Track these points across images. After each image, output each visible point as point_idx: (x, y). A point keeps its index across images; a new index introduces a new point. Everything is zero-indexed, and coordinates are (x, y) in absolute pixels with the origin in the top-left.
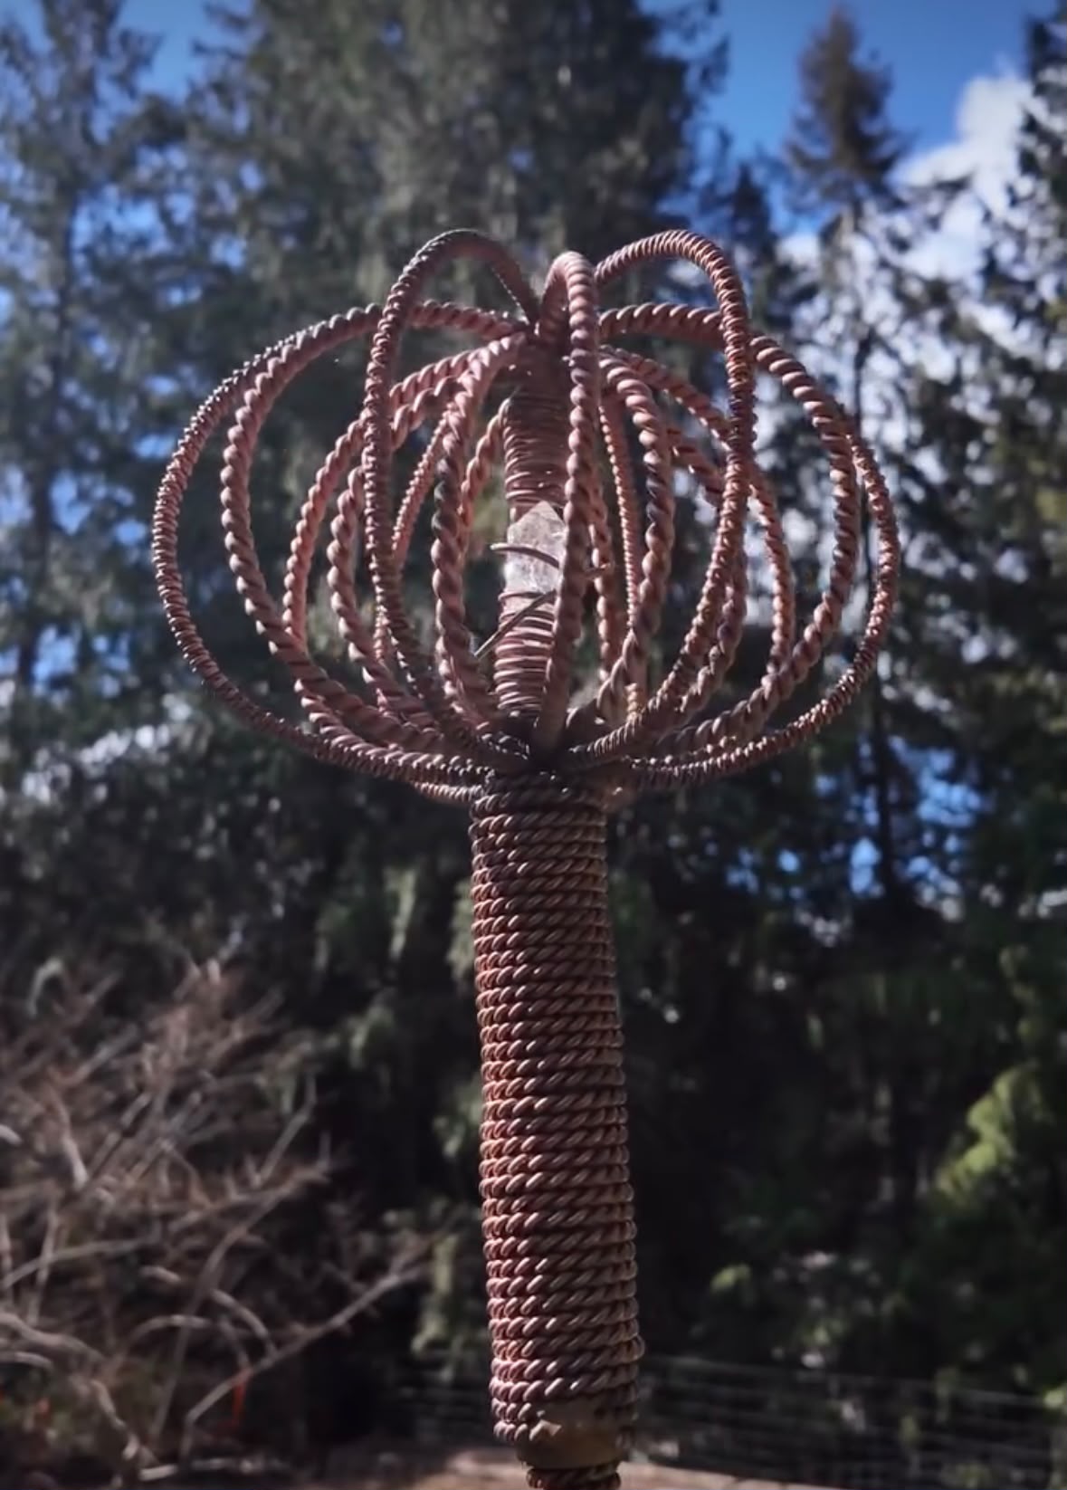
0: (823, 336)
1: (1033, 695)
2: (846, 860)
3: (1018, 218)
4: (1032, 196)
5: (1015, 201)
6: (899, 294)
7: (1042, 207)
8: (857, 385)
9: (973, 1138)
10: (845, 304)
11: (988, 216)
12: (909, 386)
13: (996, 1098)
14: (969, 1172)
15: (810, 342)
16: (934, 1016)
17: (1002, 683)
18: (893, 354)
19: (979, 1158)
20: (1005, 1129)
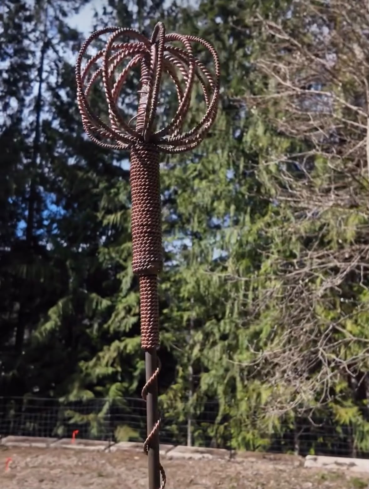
0: (31, 36)
1: (89, 180)
2: (15, 226)
3: (106, 19)
4: (111, 13)
5: (105, 13)
6: (60, 31)
7: (114, 18)
8: (42, 59)
9: (47, 319)
10: (41, 28)
11: (96, 15)
12: (60, 65)
13: (58, 306)
14: (46, 329)
15: (27, 37)
16: (42, 280)
17: (80, 174)
18: (56, 52)
19: (49, 325)
20: (59, 317)
